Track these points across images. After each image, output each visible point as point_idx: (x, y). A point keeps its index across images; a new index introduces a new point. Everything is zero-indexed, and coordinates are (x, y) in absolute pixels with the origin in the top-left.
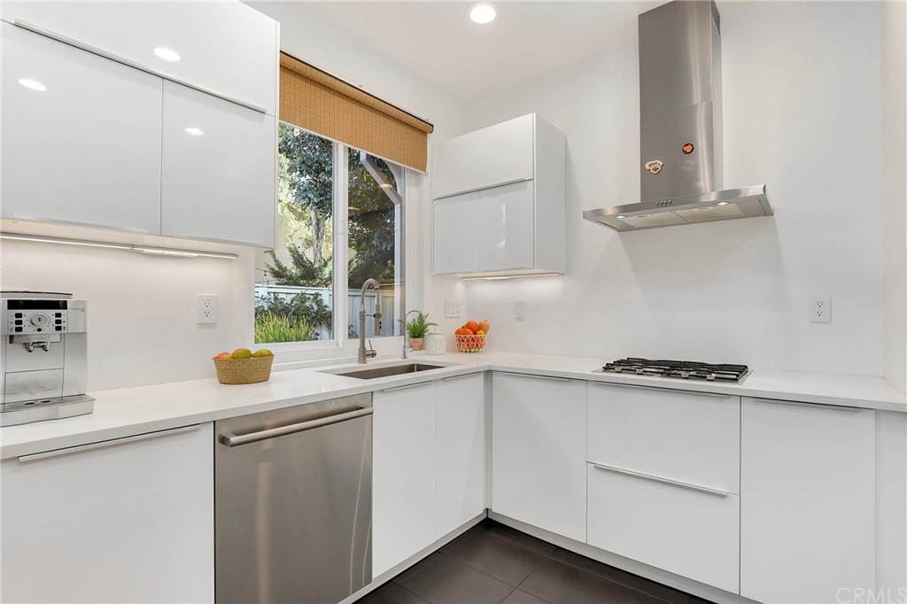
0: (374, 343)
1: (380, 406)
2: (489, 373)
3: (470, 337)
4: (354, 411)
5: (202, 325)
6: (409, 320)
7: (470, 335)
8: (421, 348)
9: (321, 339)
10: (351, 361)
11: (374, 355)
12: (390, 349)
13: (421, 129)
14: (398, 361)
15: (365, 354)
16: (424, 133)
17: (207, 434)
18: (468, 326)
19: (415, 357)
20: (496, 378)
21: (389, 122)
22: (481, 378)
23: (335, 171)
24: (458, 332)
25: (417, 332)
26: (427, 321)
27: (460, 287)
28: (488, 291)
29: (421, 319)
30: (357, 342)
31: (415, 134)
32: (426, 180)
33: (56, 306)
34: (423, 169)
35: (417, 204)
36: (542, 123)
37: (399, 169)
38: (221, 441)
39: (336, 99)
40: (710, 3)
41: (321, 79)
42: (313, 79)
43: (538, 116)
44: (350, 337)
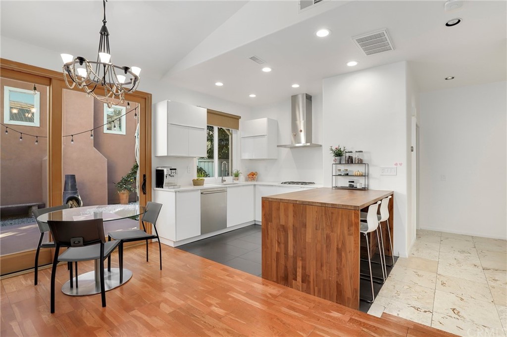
0: (225, 178)
1: (228, 190)
2: (255, 185)
4: (223, 191)
7: (252, 176)
8: (238, 180)
10: (219, 182)
11: (225, 181)
12: (229, 179)
13: (237, 118)
14: (232, 183)
15: (223, 181)
16: (238, 119)
17: (199, 192)
18: (251, 174)
19: (235, 181)
21: (229, 118)
22: (252, 186)
24: (248, 175)
25: (237, 176)
26: (239, 172)
30: (221, 178)
31: (236, 120)
32: (239, 132)
33: (175, 169)
34: (238, 129)
35: (236, 139)
36: (269, 121)
37: (232, 131)
38: (202, 193)
39: (216, 116)
40: (305, 95)
41: (212, 112)
42: (210, 112)
43: (268, 119)
44: (219, 176)
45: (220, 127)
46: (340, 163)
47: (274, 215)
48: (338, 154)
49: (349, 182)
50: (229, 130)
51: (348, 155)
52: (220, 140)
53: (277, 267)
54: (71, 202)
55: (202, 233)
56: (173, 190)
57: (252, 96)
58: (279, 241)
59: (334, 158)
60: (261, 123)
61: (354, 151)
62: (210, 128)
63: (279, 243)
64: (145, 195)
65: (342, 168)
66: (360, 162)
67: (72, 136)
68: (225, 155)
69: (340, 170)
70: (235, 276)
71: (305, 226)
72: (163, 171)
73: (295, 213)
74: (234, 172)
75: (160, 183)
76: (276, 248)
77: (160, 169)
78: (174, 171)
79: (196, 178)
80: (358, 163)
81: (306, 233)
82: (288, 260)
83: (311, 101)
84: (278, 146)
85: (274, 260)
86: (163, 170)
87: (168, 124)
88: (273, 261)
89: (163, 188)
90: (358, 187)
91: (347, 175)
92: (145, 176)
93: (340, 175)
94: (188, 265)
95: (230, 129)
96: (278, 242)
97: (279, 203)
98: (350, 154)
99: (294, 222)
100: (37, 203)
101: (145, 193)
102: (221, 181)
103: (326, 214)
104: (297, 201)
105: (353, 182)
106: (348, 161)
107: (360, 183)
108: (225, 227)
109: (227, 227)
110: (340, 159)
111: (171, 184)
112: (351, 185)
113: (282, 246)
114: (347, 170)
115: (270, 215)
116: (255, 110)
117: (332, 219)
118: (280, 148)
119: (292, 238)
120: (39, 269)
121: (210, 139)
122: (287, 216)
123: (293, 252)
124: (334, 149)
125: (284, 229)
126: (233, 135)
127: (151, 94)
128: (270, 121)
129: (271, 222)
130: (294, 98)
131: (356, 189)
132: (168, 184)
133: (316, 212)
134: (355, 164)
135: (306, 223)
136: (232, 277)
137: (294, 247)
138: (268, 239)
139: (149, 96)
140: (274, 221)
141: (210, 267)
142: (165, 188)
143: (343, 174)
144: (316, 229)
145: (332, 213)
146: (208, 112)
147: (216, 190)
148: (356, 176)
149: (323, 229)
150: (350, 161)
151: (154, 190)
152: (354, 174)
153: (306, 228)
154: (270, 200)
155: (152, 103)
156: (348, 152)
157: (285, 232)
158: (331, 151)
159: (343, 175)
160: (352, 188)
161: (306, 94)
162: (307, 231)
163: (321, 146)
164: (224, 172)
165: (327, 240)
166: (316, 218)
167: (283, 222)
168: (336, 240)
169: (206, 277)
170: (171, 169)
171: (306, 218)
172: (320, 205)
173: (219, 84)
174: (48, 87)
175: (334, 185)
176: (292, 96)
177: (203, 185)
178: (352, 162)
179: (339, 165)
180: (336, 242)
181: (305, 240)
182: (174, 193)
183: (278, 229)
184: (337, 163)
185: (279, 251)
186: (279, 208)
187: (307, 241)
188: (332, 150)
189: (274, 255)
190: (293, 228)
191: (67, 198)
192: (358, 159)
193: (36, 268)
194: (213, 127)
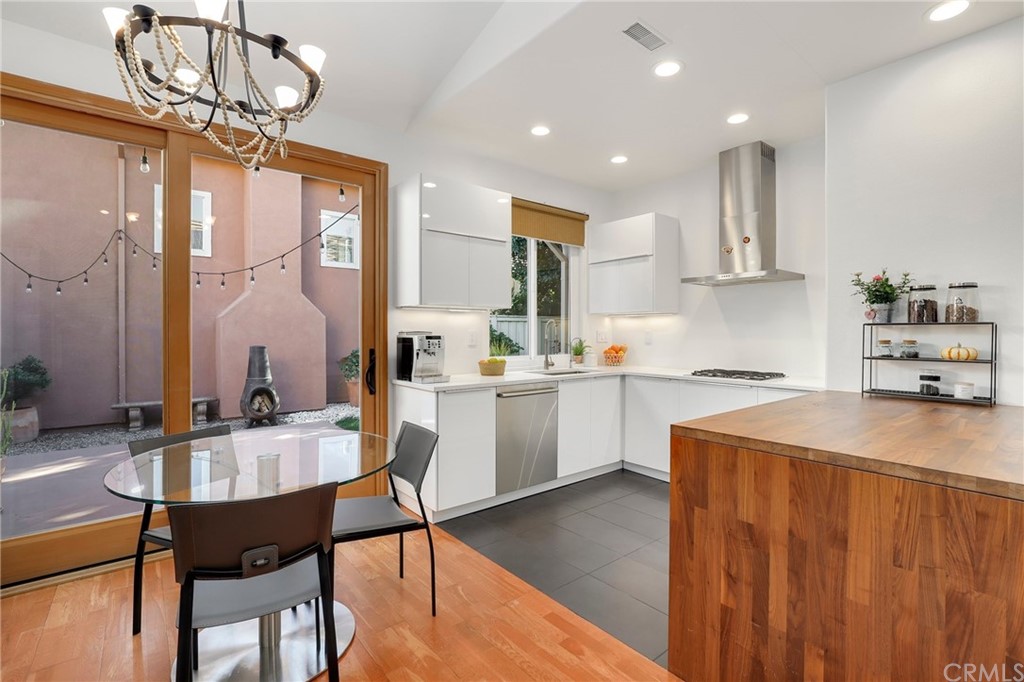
0: (553, 358)
1: (561, 387)
2: (623, 377)
3: (614, 355)
4: (548, 390)
5: (471, 346)
6: (573, 344)
7: (614, 354)
8: (581, 362)
9: (524, 354)
10: (539, 368)
11: (553, 365)
12: (561, 361)
13: (580, 219)
14: (568, 369)
15: (548, 364)
16: (583, 221)
17: (493, 393)
18: (613, 348)
19: (576, 367)
20: (627, 379)
21: (561, 219)
22: (618, 379)
23: (529, 257)
24: (605, 352)
25: (579, 352)
26: (584, 345)
27: (607, 321)
28: (627, 324)
29: (581, 343)
30: (544, 357)
31: (577, 223)
32: (584, 251)
33: (439, 338)
34: (582, 245)
35: (578, 267)
36: (659, 219)
37: (567, 247)
38: (499, 395)
39: (531, 213)
40: (760, 145)
41: (523, 204)
42: (518, 205)
43: (656, 214)
44: (538, 354)
45: (541, 240)
46: (889, 322)
47: (715, 484)
48: (882, 294)
49: (922, 378)
50: (559, 247)
51: (917, 296)
52: (541, 272)
53: (724, 651)
54: (258, 399)
55: (499, 492)
56: (431, 387)
57: (619, 159)
58: (733, 572)
59: (867, 308)
60: (638, 228)
61: (941, 284)
62: (519, 245)
63: (732, 580)
64: (372, 396)
65: (897, 336)
66: (968, 318)
67: (252, 269)
68: (551, 305)
69: (888, 342)
70: (588, 652)
71: (841, 540)
72: (410, 341)
73: (798, 493)
74: (574, 343)
75: (405, 370)
76: (720, 593)
77: (405, 336)
78: (436, 341)
79: (487, 358)
80: (960, 322)
81: (844, 568)
82: (765, 642)
83: (774, 161)
84: (684, 281)
85: (713, 627)
86: (411, 339)
87: (421, 229)
88: (709, 629)
89: (410, 380)
90: (956, 397)
91: (915, 356)
92: (372, 352)
93: (889, 357)
94: (460, 588)
95: (563, 244)
96: (729, 575)
97: (734, 450)
98: (928, 295)
99: (792, 519)
100: (206, 399)
101: (372, 392)
102: (543, 364)
103: (945, 513)
104: (806, 449)
105: (937, 379)
106: (920, 315)
107: (965, 383)
108: (554, 477)
109: (559, 476)
110: (890, 311)
111: (429, 370)
112: (929, 386)
113: (746, 592)
114: (914, 342)
115: (703, 484)
116: (621, 197)
117: (980, 538)
118: (690, 286)
119: (785, 573)
120: (146, 559)
121: (520, 273)
122: (766, 497)
123: (789, 620)
124: (867, 279)
125: (754, 537)
126: (573, 260)
127: (386, 166)
128: (661, 222)
129: (705, 506)
130: (727, 158)
131: (950, 401)
132: (422, 371)
133: (897, 499)
134: (948, 322)
135: (846, 531)
136: (579, 653)
137: (793, 605)
138: (692, 559)
139: (382, 169)
140: (713, 505)
141: (516, 602)
142: (415, 382)
143: (897, 355)
144: (896, 562)
145: (982, 516)
146: (513, 205)
147: (532, 387)
148: (951, 360)
149: (929, 569)
150: (927, 314)
151: (393, 385)
152: (945, 355)
153: (845, 549)
154: (701, 436)
155: (390, 186)
156: (920, 289)
157: (756, 545)
158: (858, 288)
159: (901, 358)
160: (932, 397)
161: (762, 143)
162: (851, 560)
163: (803, 277)
164: (550, 345)
165: (949, 613)
166: (897, 523)
167: (747, 512)
168: (1003, 624)
169: (504, 643)
170: (428, 338)
171: (845, 513)
172: (917, 477)
173: (540, 131)
174: (162, 152)
175: (867, 388)
176: (721, 153)
177: (502, 374)
178: (934, 320)
179: (880, 328)
180: (1003, 633)
181: (840, 592)
182: (434, 395)
183: (730, 536)
184: (877, 321)
185: (731, 604)
186: (734, 465)
187: (850, 594)
188: (859, 283)
189: (714, 615)
190: (790, 541)
191: (252, 390)
192: (961, 309)
193: (139, 557)
194: (525, 240)
